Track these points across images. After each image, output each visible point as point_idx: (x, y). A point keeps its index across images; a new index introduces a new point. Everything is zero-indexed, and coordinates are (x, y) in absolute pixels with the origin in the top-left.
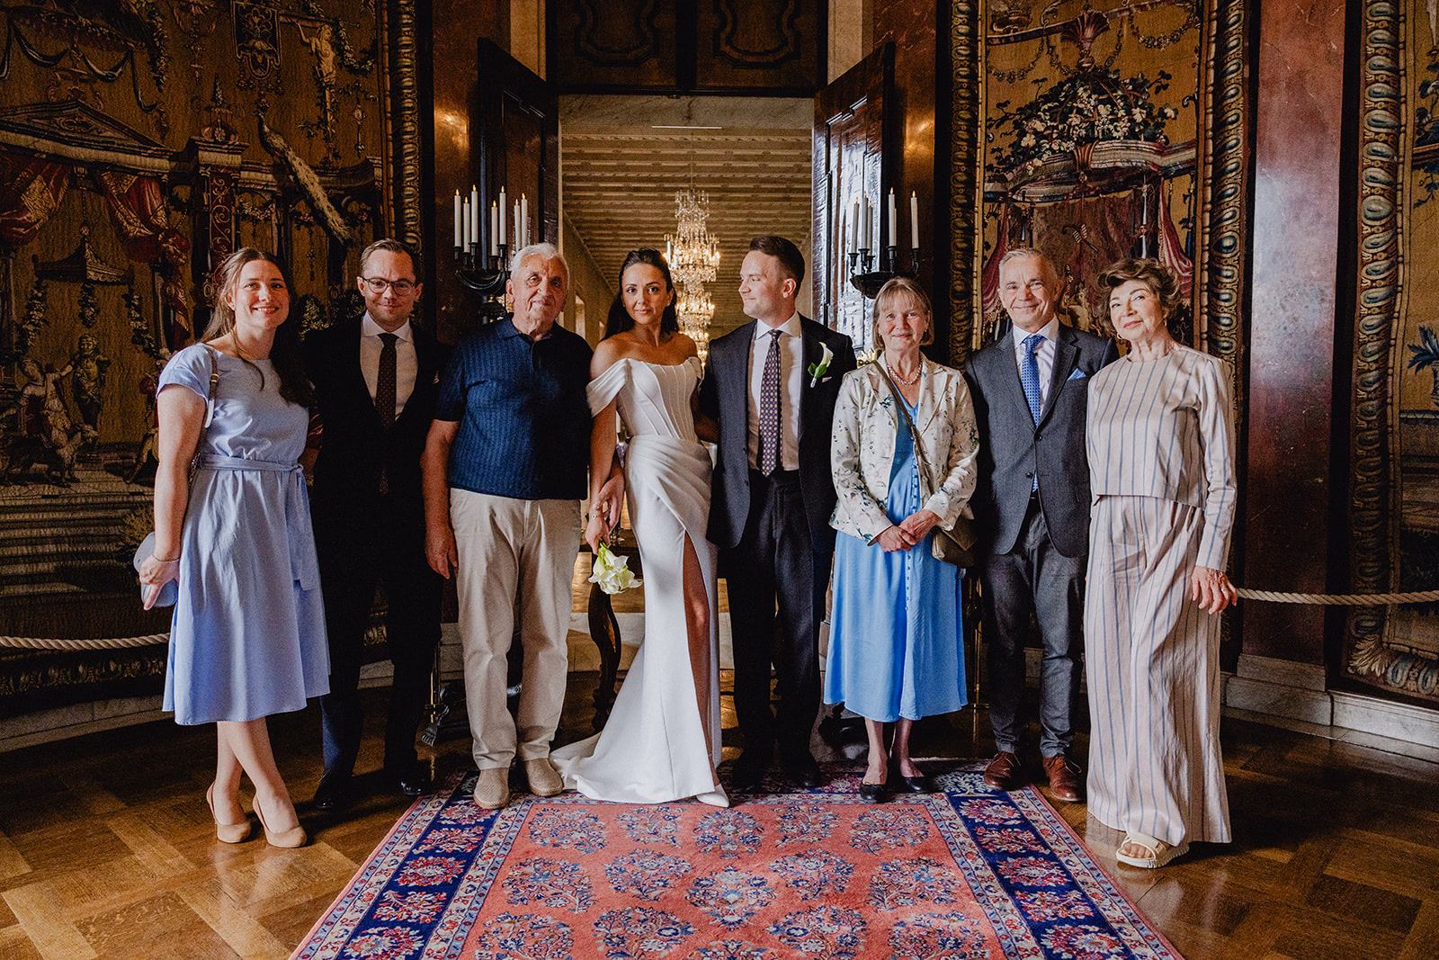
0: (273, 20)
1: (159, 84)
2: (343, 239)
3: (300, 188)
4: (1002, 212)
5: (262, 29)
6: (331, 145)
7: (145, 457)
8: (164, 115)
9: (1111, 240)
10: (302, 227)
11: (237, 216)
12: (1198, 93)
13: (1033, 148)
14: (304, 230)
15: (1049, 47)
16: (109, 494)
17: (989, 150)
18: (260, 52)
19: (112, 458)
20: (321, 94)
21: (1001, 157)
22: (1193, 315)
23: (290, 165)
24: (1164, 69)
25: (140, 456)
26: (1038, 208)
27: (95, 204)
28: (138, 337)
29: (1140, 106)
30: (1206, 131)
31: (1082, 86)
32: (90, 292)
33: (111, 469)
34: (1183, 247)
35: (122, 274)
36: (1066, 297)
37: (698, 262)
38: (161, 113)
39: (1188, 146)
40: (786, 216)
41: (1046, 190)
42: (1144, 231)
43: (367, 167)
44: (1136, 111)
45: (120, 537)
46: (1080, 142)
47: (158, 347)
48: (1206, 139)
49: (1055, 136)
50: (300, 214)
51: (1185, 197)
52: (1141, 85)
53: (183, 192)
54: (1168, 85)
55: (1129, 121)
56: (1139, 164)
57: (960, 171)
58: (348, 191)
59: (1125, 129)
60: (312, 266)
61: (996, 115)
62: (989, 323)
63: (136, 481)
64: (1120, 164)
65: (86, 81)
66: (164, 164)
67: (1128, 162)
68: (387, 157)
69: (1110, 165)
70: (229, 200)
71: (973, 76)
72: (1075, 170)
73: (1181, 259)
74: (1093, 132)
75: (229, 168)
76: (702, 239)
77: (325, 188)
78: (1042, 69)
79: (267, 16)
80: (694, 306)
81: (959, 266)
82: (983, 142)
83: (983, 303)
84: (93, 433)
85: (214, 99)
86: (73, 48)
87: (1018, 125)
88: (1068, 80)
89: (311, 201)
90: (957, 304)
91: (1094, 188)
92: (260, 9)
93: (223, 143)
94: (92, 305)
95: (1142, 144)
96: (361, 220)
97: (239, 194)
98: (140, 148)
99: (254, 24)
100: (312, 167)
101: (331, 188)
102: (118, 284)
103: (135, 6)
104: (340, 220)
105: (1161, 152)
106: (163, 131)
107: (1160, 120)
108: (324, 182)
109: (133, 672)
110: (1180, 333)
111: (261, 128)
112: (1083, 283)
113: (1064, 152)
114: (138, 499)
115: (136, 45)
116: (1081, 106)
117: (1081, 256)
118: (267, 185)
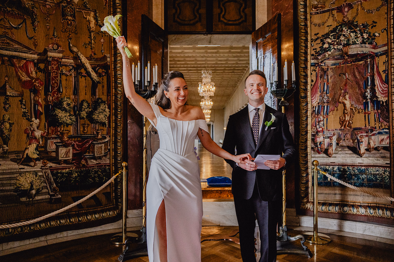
0: (74, 10)
1: (34, 30)
2: (96, 81)
3: (82, 64)
4: (317, 70)
5: (71, 13)
6: (93, 50)
7: (25, 156)
8: (36, 40)
9: (357, 78)
10: (83, 77)
11: (60, 74)
12: (387, 27)
13: (328, 48)
14: (83, 78)
15: (332, 15)
16: (11, 169)
17: (312, 49)
18: (69, 20)
19: (13, 156)
20: (90, 34)
21: (316, 51)
22: (389, 103)
23: (79, 57)
24: (374, 20)
25: (23, 155)
26: (330, 68)
27: (11, 70)
28: (24, 114)
29: (366, 33)
30: (391, 40)
31: (345, 27)
32: (8, 99)
33: (13, 160)
34: (384, 80)
35: (19, 93)
36: (341, 98)
37: (208, 90)
38: (35, 40)
39: (384, 45)
40: (233, 77)
41: (333, 62)
42: (369, 75)
43: (105, 58)
44: (364, 35)
45: (15, 184)
46: (344, 46)
47: (31, 118)
48: (391, 43)
49: (335, 44)
50: (82, 73)
51: (384, 63)
52: (366, 26)
53: (42, 66)
54: (376, 25)
55: (362, 38)
56: (366, 52)
57: (302, 56)
58: (98, 65)
59: (361, 41)
60: (86, 90)
61: (314, 37)
62: (314, 107)
63: (21, 164)
64: (359, 52)
65: (9, 29)
66: (36, 56)
67: (362, 51)
68: (112, 54)
69: (356, 53)
70: (58, 69)
71: (306, 25)
72: (343, 55)
73: (383, 84)
74: (349, 42)
75: (58, 58)
76: (210, 84)
77: (91, 65)
78: (330, 22)
79: (72, 9)
80: (207, 103)
81: (302, 88)
82: (310, 47)
83: (311, 100)
84: (7, 148)
85: (54, 35)
86: (5, 18)
87: (322, 41)
88: (340, 25)
89: (86, 69)
90: (302, 101)
91: (350, 61)
92: (70, 6)
93: (56, 50)
94: (8, 104)
95: (367, 45)
96: (103, 75)
97: (61, 66)
98: (27, 51)
99: (68, 11)
100: (86, 58)
101: (92, 64)
102: (18, 96)
103: (27, 4)
104: (96, 75)
105: (374, 48)
106: (36, 45)
107: (373, 37)
108: (91, 63)
109: (18, 232)
110: (384, 109)
111: (69, 45)
112: (347, 93)
113: (339, 49)
114: (22, 170)
115: (27, 17)
116: (344, 34)
117: (346, 83)
118: (71, 64)
